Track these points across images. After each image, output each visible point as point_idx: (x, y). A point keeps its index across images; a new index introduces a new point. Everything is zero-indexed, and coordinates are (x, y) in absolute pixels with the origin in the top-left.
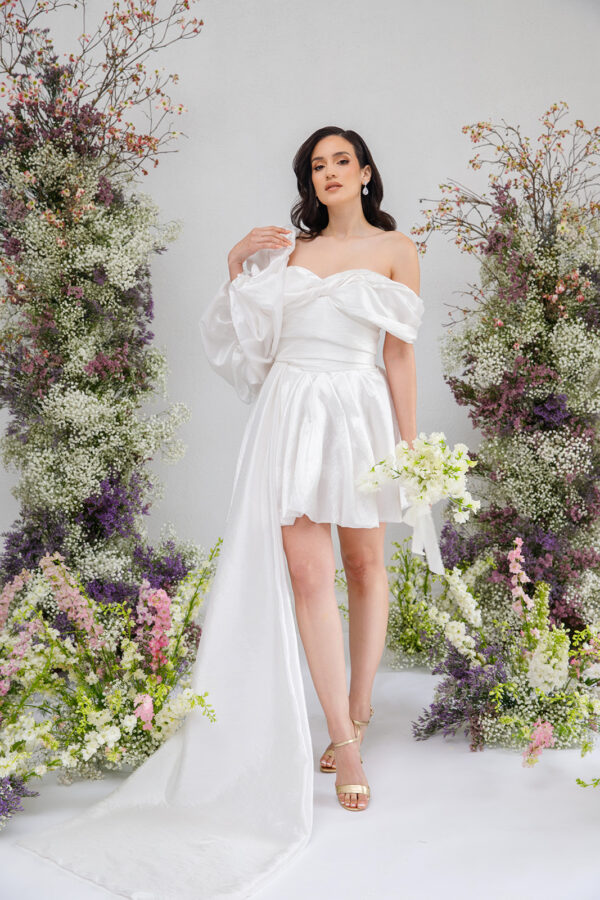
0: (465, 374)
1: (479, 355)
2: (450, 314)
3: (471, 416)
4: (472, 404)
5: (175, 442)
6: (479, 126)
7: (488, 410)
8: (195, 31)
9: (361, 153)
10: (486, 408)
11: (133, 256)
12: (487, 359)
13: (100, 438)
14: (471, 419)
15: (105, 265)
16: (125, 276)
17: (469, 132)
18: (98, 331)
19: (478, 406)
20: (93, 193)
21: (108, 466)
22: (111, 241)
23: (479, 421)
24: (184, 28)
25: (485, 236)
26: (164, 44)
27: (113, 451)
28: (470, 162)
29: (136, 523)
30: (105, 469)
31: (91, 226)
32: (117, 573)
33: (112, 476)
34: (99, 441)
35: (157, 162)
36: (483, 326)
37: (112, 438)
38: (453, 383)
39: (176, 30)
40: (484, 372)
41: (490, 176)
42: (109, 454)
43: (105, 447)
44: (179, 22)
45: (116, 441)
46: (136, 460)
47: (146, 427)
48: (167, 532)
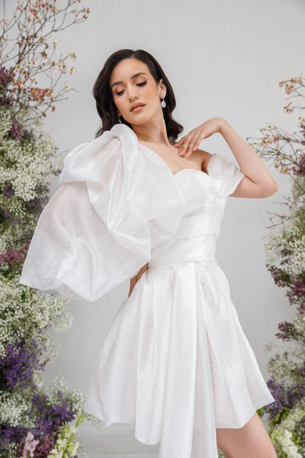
0: (282, 263)
1: (295, 250)
2: (271, 219)
3: (288, 295)
4: (289, 286)
5: (65, 315)
6: (292, 81)
7: (301, 291)
8: (84, 17)
9: (154, 69)
10: (299, 290)
11: (34, 176)
12: (301, 252)
13: (7, 312)
14: (288, 297)
15: (12, 182)
16: (26, 191)
17: (284, 85)
18: (10, 231)
19: (293, 288)
20: (6, 130)
21: (14, 333)
22: (17, 165)
23: (294, 299)
24: (76, 16)
25: (295, 163)
26: (62, 27)
27: (18, 321)
28: (285, 108)
29: (35, 376)
30: (12, 336)
31: (5, 154)
32: (14, 420)
33: (17, 341)
34: (6, 314)
35: (54, 109)
36: (296, 228)
37: (16, 312)
38: (272, 269)
39: (71, 18)
40: (299, 263)
41: (300, 118)
42: (15, 324)
43: (10, 319)
44: (73, 12)
45: (19, 314)
46: (36, 327)
47: (42, 304)
48: (59, 383)
